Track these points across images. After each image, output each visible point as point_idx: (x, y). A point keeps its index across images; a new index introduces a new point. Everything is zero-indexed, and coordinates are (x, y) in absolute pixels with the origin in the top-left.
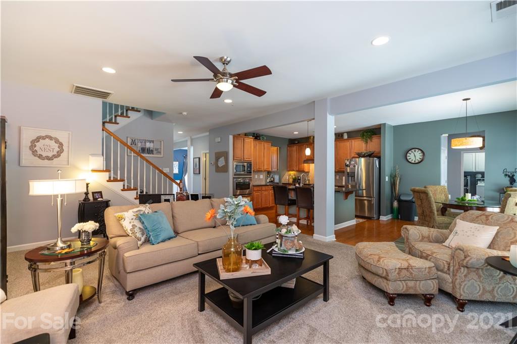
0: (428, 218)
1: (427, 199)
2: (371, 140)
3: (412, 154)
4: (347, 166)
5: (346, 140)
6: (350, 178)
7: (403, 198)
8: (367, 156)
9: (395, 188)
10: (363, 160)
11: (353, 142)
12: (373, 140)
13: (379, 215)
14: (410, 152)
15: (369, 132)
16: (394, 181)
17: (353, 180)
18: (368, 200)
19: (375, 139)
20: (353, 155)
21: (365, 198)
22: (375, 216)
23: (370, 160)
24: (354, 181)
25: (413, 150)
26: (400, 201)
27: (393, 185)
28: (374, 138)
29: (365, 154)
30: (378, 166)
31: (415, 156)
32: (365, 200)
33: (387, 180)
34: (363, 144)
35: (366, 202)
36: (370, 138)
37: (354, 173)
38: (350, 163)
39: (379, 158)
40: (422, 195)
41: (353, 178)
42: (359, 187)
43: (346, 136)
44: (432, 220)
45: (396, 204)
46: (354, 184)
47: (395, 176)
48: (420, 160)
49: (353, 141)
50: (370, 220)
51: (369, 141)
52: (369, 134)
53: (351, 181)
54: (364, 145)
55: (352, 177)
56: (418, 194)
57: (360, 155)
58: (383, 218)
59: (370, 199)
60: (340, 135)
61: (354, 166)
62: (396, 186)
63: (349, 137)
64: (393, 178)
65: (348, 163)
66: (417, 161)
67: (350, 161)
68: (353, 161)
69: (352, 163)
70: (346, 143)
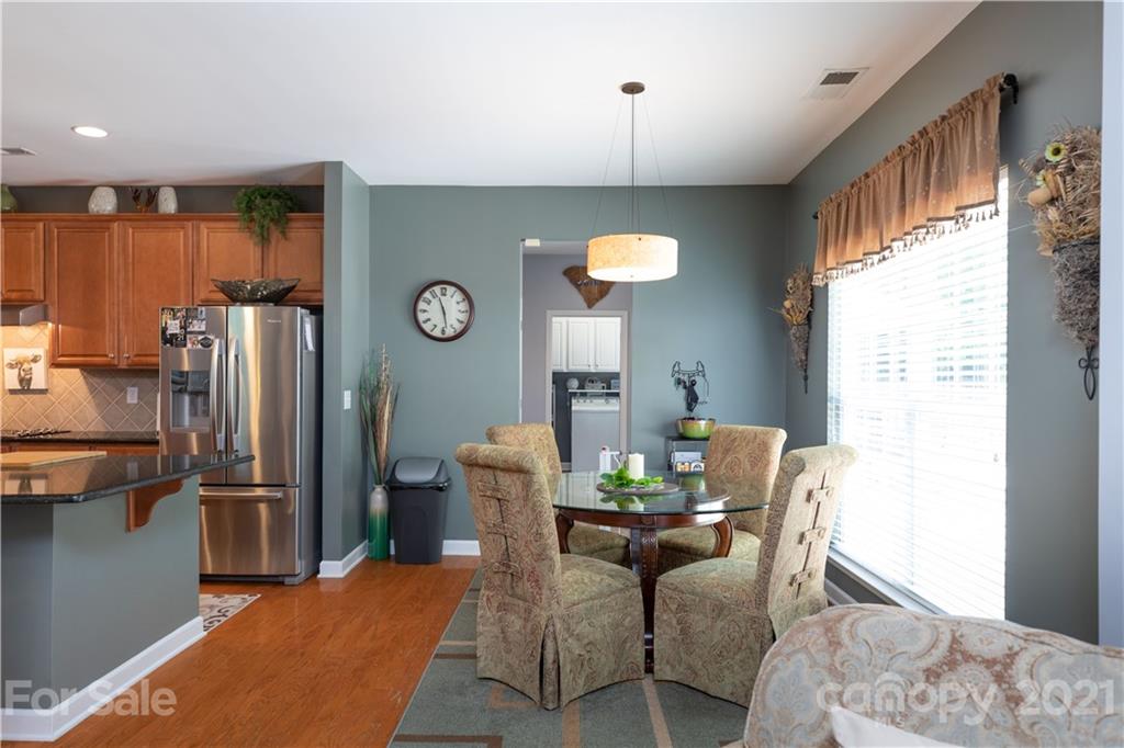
0: (526, 587)
1: (526, 499)
2: (283, 233)
3: (435, 303)
4: (170, 340)
5: (168, 218)
6: (187, 399)
7: (406, 476)
8: (265, 300)
9: (375, 437)
10: (249, 312)
11: (204, 232)
12: (293, 234)
13: (318, 556)
14: (427, 295)
15: (277, 196)
16: (373, 407)
17: (200, 407)
18: (269, 501)
19: (299, 229)
20: (203, 294)
21: (259, 492)
22: (300, 567)
23: (279, 316)
24: (206, 413)
25: (437, 289)
26: (394, 489)
27: (369, 423)
28: (294, 224)
29: (254, 291)
30: (311, 347)
31: (444, 311)
32: (259, 500)
33: (347, 404)
34: (252, 246)
35: (263, 508)
36: (281, 221)
37: (207, 374)
38: (183, 327)
39: (317, 311)
40: (506, 480)
41: (200, 399)
42: (228, 440)
43: (168, 203)
44: (545, 592)
45: (378, 500)
46: (207, 429)
47: (378, 388)
48: (459, 327)
49: (203, 227)
50: (279, 590)
51: (275, 234)
52: (275, 203)
53: (194, 413)
54: (250, 250)
55: (195, 394)
56: (488, 475)
57: (235, 295)
58: (332, 569)
59: (279, 495)
60: (144, 197)
61: (207, 344)
62: (381, 431)
63: (183, 206)
64: (369, 393)
65: (174, 327)
66: (450, 332)
67: (186, 318)
68: (202, 320)
69: (196, 329)
70: (171, 234)
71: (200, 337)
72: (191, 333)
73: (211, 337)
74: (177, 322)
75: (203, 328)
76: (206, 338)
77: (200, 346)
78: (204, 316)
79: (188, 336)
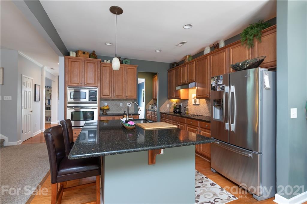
4: (213, 88)
11: (231, 50)
12: (264, 38)
19: (268, 35)
28: (265, 34)
29: (243, 65)
30: (268, 86)
34: (247, 49)
42: (229, 126)
43: (222, 45)
49: (231, 48)
51: (256, 41)
54: (247, 51)
57: (236, 69)
59: (250, 155)
60: (217, 46)
61: (223, 89)
63: (226, 44)
65: (214, 84)
67: (217, 80)
68: (221, 80)
69: (220, 83)
70: (221, 54)
71: (221, 86)
72: (219, 85)
73: (224, 86)
74: (215, 82)
75: (222, 83)
76: (223, 87)
77: (221, 90)
78: (222, 78)
79: (218, 86)
